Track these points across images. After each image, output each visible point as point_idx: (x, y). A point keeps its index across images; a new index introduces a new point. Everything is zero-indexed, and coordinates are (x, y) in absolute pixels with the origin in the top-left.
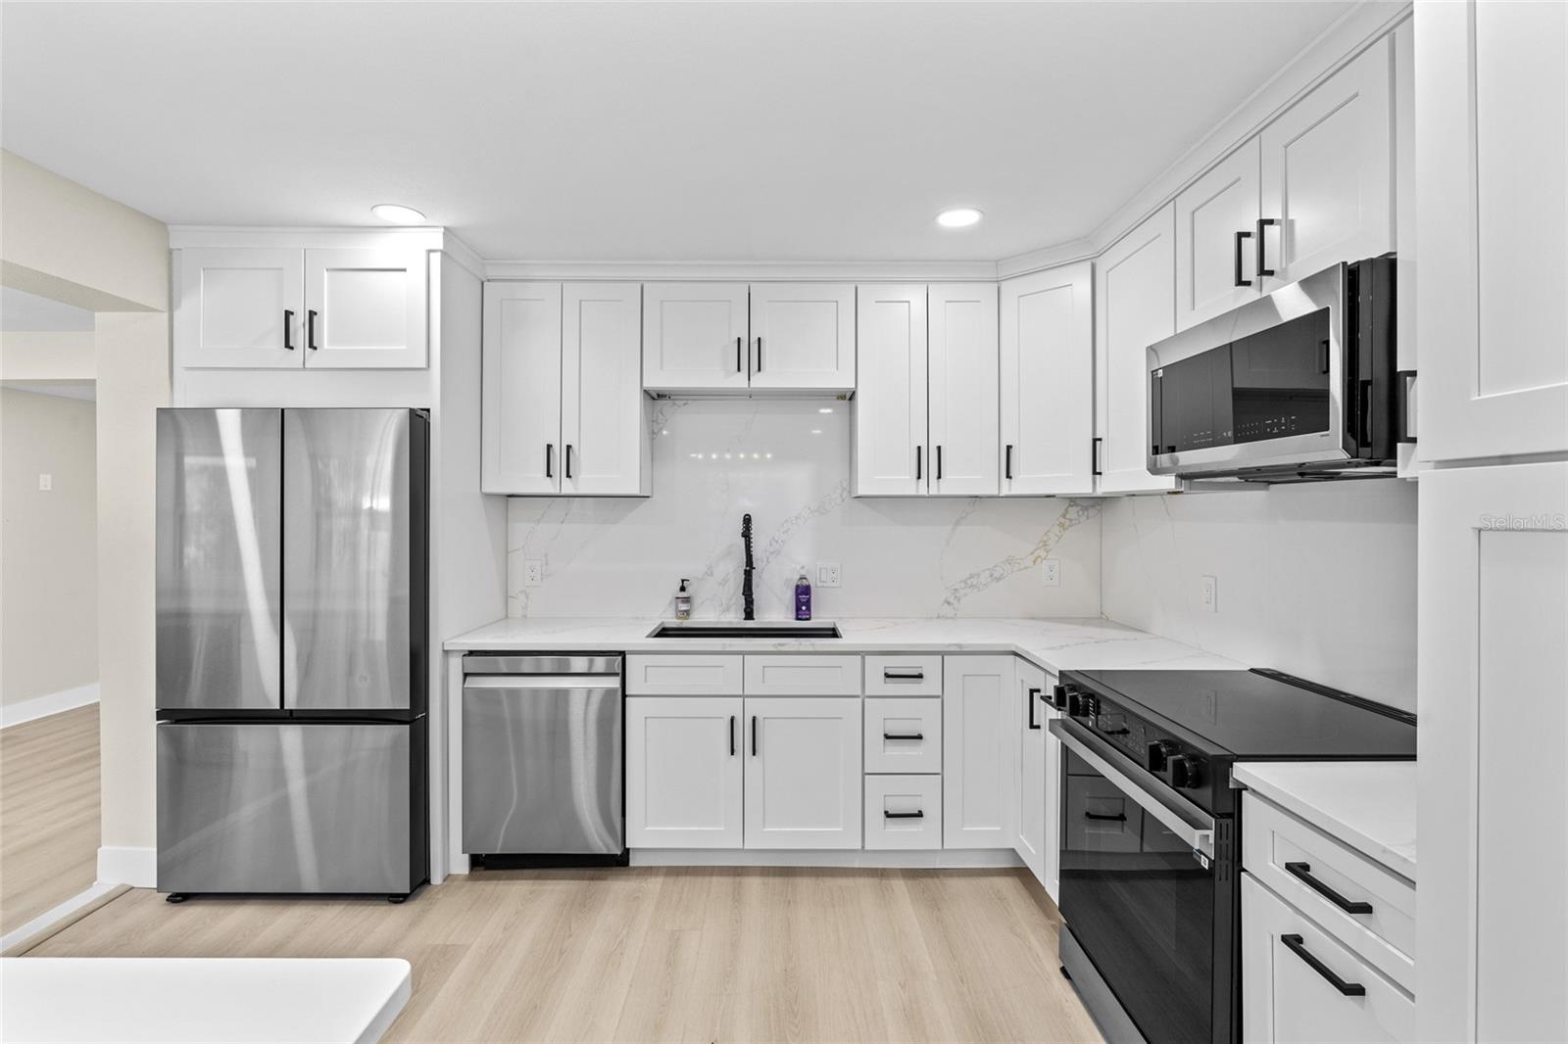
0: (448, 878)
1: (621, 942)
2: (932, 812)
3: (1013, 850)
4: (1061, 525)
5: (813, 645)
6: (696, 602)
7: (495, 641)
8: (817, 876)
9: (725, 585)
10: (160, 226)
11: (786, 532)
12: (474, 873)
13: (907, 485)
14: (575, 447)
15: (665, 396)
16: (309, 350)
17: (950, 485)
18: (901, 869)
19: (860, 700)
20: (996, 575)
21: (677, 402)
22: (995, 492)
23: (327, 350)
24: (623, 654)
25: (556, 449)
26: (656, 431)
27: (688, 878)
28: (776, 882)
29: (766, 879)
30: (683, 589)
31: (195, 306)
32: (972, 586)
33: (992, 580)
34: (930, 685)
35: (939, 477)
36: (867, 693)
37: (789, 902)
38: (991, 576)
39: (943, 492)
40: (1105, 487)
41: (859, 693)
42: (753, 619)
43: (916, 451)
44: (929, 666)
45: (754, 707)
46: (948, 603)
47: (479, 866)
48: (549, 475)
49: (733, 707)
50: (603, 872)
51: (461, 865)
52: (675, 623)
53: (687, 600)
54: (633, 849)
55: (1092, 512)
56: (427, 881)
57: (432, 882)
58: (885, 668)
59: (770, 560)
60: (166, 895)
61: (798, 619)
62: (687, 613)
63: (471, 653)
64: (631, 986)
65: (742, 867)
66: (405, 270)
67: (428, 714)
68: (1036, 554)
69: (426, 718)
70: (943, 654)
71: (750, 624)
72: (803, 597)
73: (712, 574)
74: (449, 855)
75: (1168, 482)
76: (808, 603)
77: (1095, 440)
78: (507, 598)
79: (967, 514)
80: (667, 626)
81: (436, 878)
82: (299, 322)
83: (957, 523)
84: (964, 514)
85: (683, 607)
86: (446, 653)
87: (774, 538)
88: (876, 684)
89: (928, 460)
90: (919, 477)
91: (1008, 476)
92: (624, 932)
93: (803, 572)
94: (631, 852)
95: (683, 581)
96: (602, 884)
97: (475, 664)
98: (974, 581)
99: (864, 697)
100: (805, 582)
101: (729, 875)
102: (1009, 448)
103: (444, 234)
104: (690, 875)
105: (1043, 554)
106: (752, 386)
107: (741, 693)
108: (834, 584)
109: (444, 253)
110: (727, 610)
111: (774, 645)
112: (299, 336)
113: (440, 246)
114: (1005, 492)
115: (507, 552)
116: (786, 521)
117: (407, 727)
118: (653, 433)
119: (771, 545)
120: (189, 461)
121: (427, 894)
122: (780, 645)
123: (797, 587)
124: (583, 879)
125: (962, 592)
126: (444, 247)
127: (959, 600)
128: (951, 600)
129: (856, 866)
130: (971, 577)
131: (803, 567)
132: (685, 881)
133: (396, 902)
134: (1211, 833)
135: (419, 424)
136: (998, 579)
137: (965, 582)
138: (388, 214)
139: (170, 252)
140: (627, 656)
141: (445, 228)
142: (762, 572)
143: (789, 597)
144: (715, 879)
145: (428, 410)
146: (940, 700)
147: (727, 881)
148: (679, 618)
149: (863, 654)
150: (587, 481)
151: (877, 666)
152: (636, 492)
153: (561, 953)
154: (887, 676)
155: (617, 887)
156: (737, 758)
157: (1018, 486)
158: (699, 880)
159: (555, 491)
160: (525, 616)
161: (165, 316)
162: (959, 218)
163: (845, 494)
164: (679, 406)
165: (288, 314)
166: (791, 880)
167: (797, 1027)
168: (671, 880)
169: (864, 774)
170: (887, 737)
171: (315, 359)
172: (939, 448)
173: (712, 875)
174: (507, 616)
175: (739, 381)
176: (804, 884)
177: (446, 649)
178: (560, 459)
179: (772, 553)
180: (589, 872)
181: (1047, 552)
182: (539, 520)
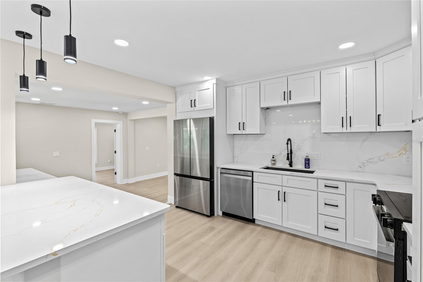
0: (218, 215)
1: (247, 237)
2: (342, 229)
5: (301, 174)
6: (277, 161)
7: (230, 166)
8: (303, 239)
9: (284, 157)
10: (174, 88)
11: (303, 143)
12: (223, 216)
14: (245, 123)
15: (269, 108)
16: (195, 107)
18: (332, 245)
19: (316, 192)
20: (381, 159)
21: (272, 110)
23: (198, 107)
24: (253, 172)
25: (241, 123)
26: (266, 117)
27: (268, 230)
28: (291, 237)
29: (288, 235)
30: (273, 158)
31: (179, 101)
32: (370, 162)
33: (379, 161)
34: (341, 191)
35: (350, 126)
36: (319, 190)
37: (292, 242)
38: (379, 159)
39: (352, 131)
41: (316, 190)
42: (292, 167)
43: (341, 119)
44: (341, 185)
45: (285, 189)
46: (360, 167)
47: (224, 215)
48: (239, 129)
49: (280, 188)
50: (249, 223)
51: (221, 214)
52: (271, 166)
53: (274, 161)
54: (256, 219)
56: (214, 215)
57: (215, 215)
58: (325, 184)
59: (298, 151)
60: (175, 206)
61: (305, 168)
62: (274, 164)
63: (222, 168)
64: (245, 246)
65: (283, 231)
66: (209, 89)
67: (214, 180)
68: (400, 152)
69: (213, 181)
70: (346, 182)
71: (291, 168)
72: (307, 162)
73: (281, 154)
74: (218, 211)
76: (309, 164)
78: (233, 157)
79: (368, 138)
80: (269, 167)
81: (216, 215)
82: (193, 102)
83: (364, 141)
84: (367, 138)
85: (273, 162)
86: (218, 168)
87: (299, 145)
88: (322, 188)
89: (346, 121)
90: (343, 127)
91: (379, 125)
92: (248, 236)
93: (307, 155)
94: (255, 220)
95: (273, 156)
96: (248, 225)
97: (224, 171)
98: (372, 161)
100: (308, 158)
101: (279, 232)
102: (379, 115)
103: (216, 80)
104: (269, 229)
105: (404, 152)
106: (288, 104)
107: (282, 185)
108: (318, 159)
109: (216, 84)
110: (286, 164)
111: (290, 173)
112: (193, 105)
114: (378, 130)
115: (234, 147)
116: (303, 140)
117: (209, 182)
118: (266, 118)
119: (298, 147)
120: (184, 129)
121: (213, 217)
122: (292, 173)
123: (305, 159)
124: (244, 223)
125: (366, 164)
126: (216, 82)
127: (365, 167)
128: (362, 166)
129: (317, 240)
130: (370, 159)
131: (307, 153)
132: (267, 230)
133: (208, 217)
135: (212, 120)
136: (382, 161)
137: (368, 161)
138: (206, 78)
139: (176, 92)
141: (216, 78)
142: (295, 154)
144: (274, 232)
145: (214, 117)
146: (345, 196)
147: (278, 233)
148: (272, 165)
149: (318, 179)
150: (248, 131)
151: (322, 183)
152: (259, 133)
153: (233, 235)
154: (326, 186)
155: (251, 227)
156: (280, 202)
157: (384, 129)
158: (271, 231)
159: (241, 133)
160: (237, 162)
161: (175, 103)
164: (272, 111)
165: (191, 100)
166: (295, 238)
167: (280, 268)
168: (264, 229)
169: (318, 214)
170: (326, 204)
171: (196, 109)
172: (350, 117)
173: (274, 230)
174: (234, 162)
175: (285, 103)
176: (298, 240)
177: (218, 167)
178: (242, 126)
179: (298, 149)
180: (246, 222)
181: (406, 152)
182: (240, 140)
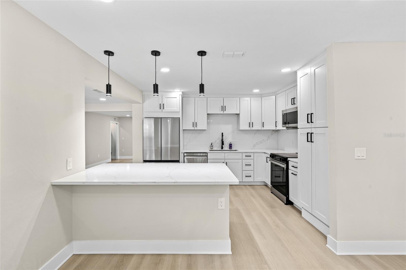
2: (252, 176)
3: (264, 182)
4: (271, 134)
6: (214, 146)
9: (218, 144)
10: (142, 91)
11: (228, 135)
13: (247, 128)
14: (197, 123)
17: (254, 128)
18: (248, 185)
19: (242, 160)
20: (261, 142)
22: (261, 129)
23: (165, 109)
25: (194, 123)
30: (212, 144)
31: (146, 103)
32: (257, 144)
34: (252, 157)
35: (253, 127)
39: (253, 129)
40: (277, 128)
41: (241, 158)
43: (249, 123)
44: (252, 155)
45: (226, 161)
46: (254, 147)
48: (193, 127)
53: (212, 146)
55: (276, 132)
61: (230, 149)
62: (212, 148)
63: (185, 153)
66: (175, 98)
67: (180, 161)
70: (254, 153)
73: (216, 142)
75: (285, 128)
76: (231, 147)
77: (276, 122)
78: (183, 146)
79: (256, 132)
82: (162, 105)
83: (255, 134)
85: (212, 147)
88: (244, 157)
89: (251, 124)
90: (249, 127)
91: (263, 127)
99: (242, 159)
100: (231, 143)
102: (263, 122)
105: (268, 139)
106: (224, 113)
107: (224, 159)
108: (235, 144)
110: (218, 148)
112: (162, 107)
113: (181, 94)
114: (263, 129)
115: (184, 138)
119: (225, 137)
129: (241, 184)
130: (257, 142)
131: (231, 141)
134: (286, 165)
136: (261, 143)
139: (143, 95)
140: (208, 153)
141: (182, 92)
143: (228, 146)
145: (179, 118)
146: (253, 160)
149: (242, 153)
150: (199, 128)
151: (244, 155)
152: (206, 129)
154: (246, 156)
157: (264, 128)
159: (194, 129)
161: (142, 104)
162: (256, 91)
163: (237, 129)
165: (160, 104)
169: (242, 170)
170: (246, 165)
171: (164, 111)
172: (253, 123)
174: (184, 149)
175: (222, 112)
177: (182, 152)
178: (195, 124)
179: (226, 139)
181: (269, 139)
182: (189, 134)
